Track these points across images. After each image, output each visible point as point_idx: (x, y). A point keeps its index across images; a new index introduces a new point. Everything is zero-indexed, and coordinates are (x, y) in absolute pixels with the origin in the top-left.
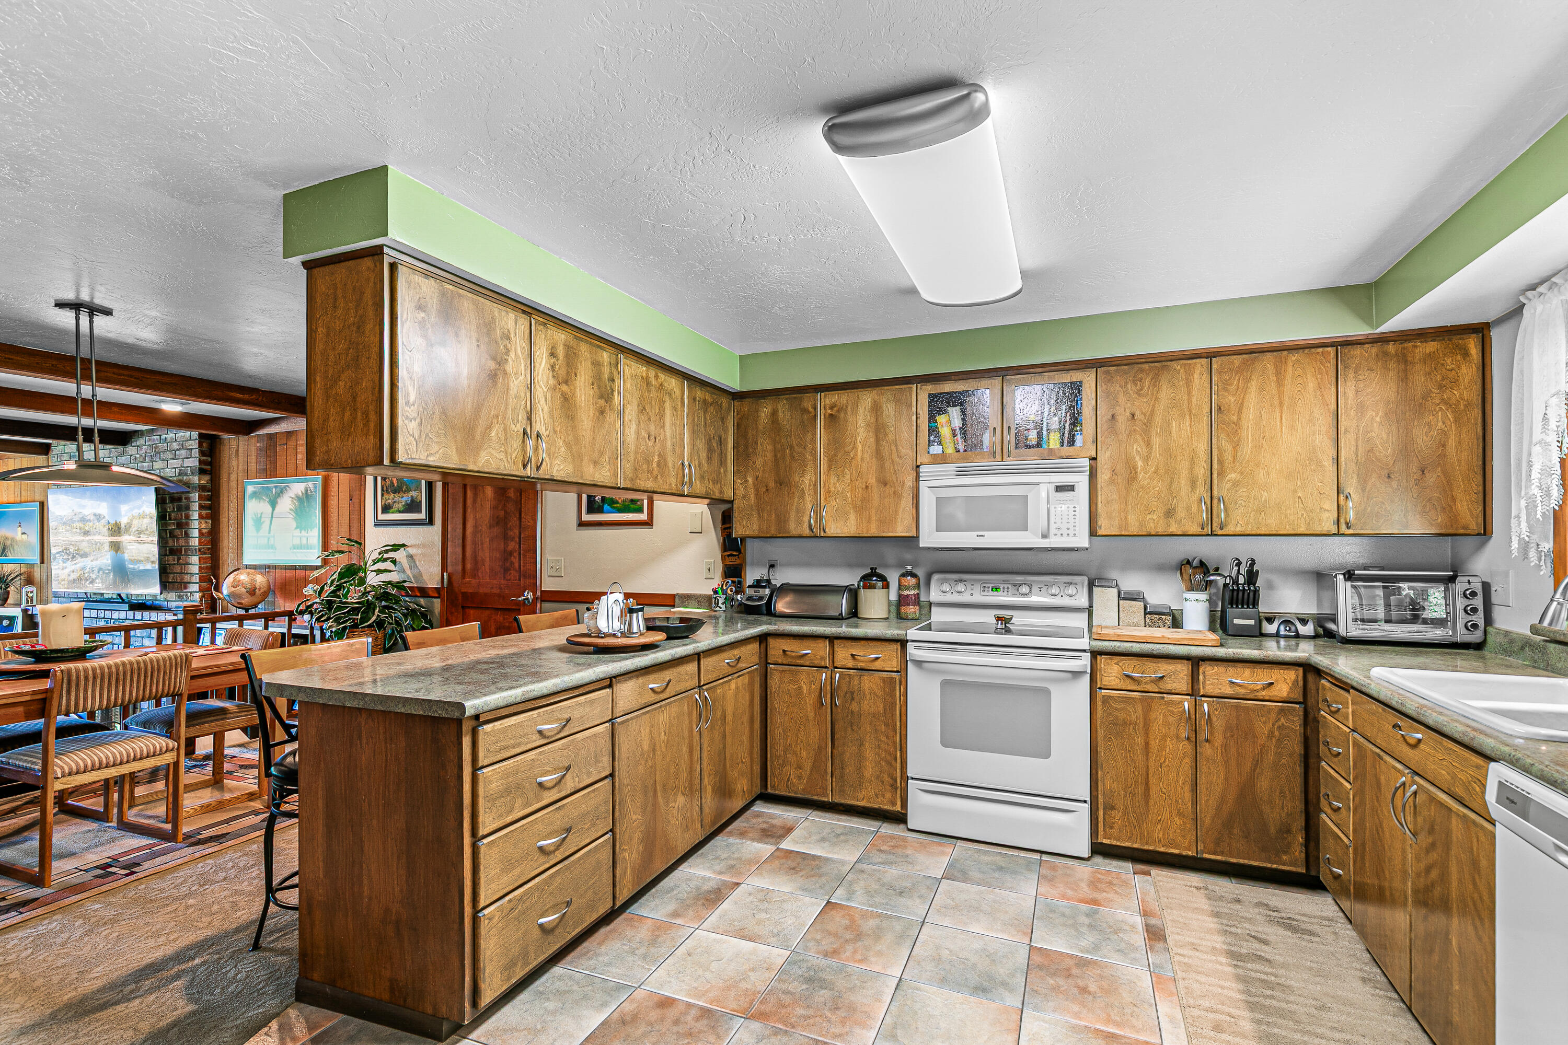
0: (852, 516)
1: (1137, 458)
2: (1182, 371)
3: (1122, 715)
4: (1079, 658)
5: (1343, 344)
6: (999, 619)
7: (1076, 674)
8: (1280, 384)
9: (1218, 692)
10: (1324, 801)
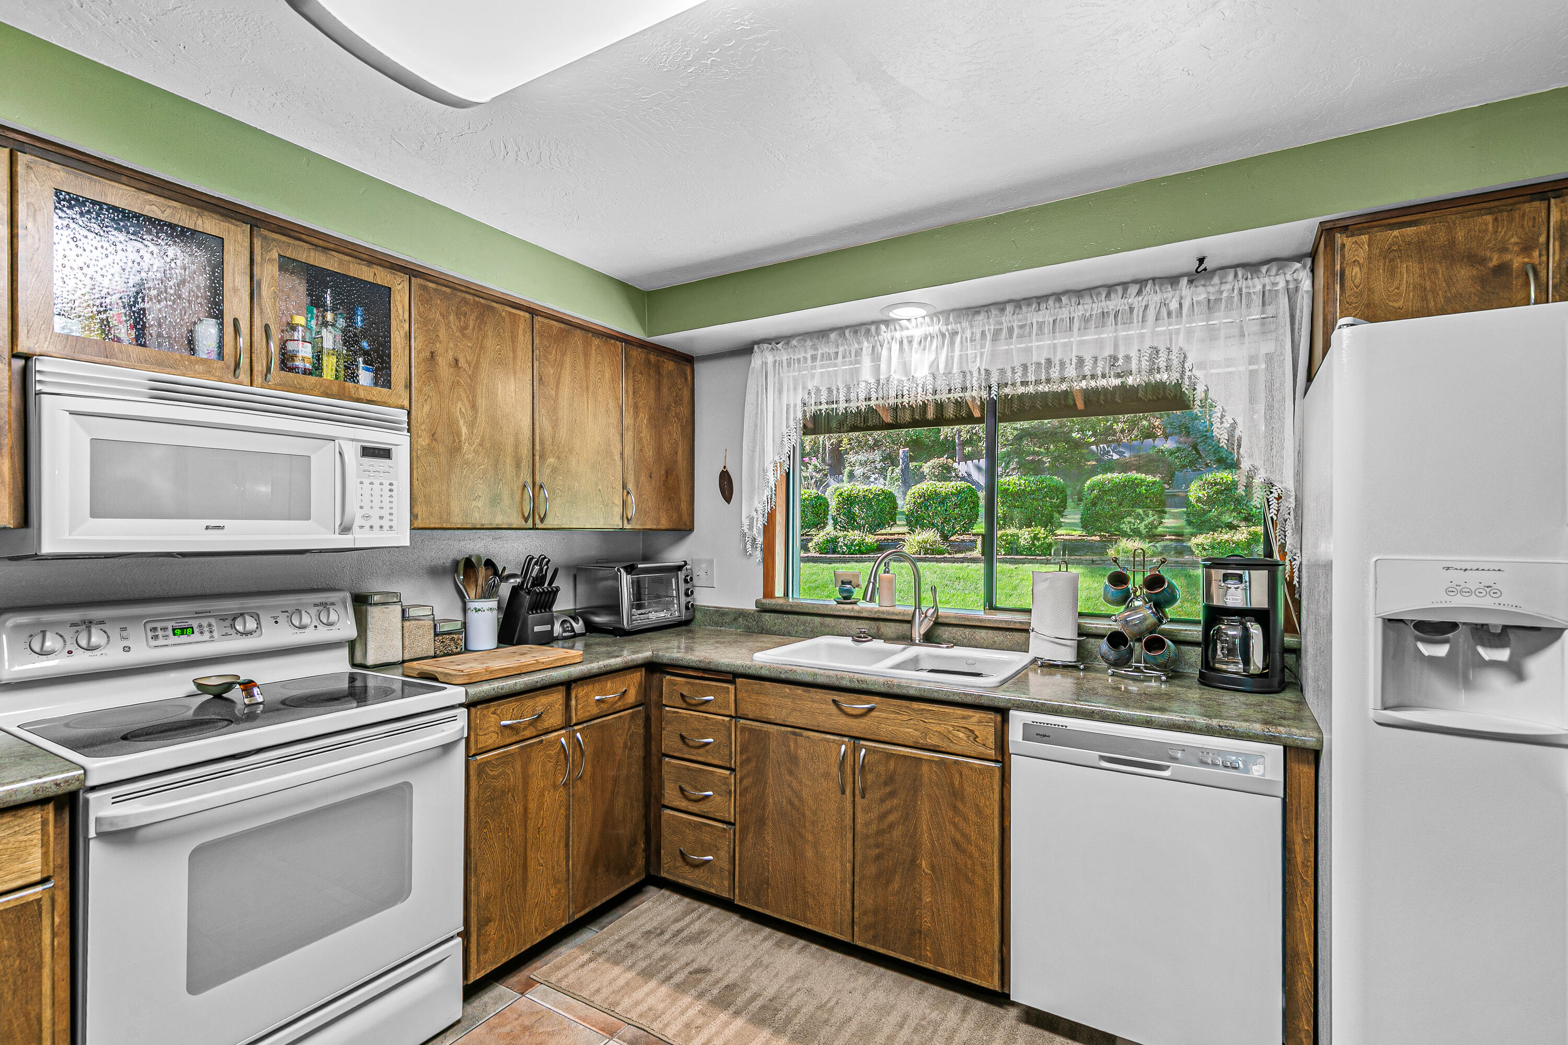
1: (461, 422)
2: (507, 319)
3: (499, 784)
4: (454, 718)
5: (629, 342)
7: (450, 746)
8: (587, 367)
9: (587, 715)
10: (671, 795)
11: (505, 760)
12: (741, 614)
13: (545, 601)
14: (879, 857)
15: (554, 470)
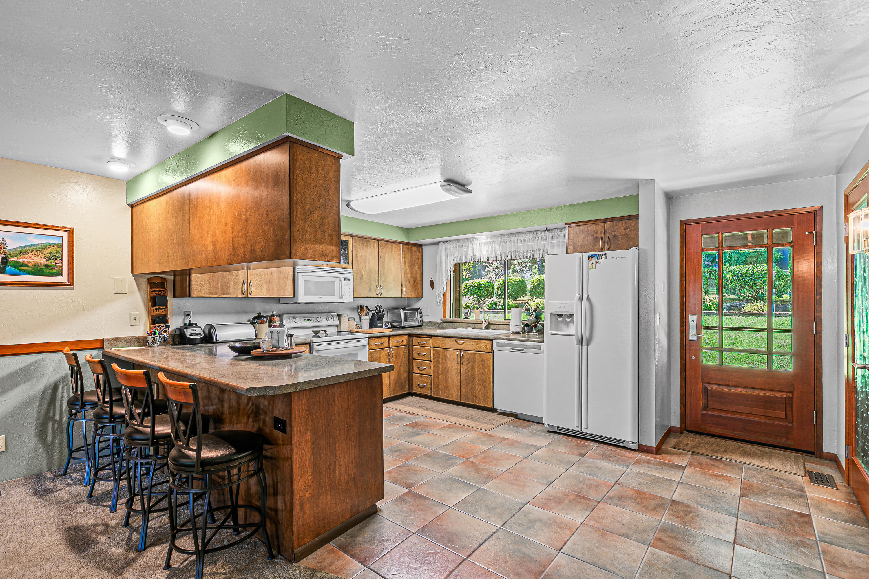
0: (265, 287)
1: (363, 271)
2: (372, 243)
4: (365, 340)
5: (403, 243)
6: (313, 331)
7: (364, 346)
8: (392, 253)
9: (393, 345)
10: (415, 370)
11: (376, 352)
12: (436, 323)
13: (381, 317)
14: (466, 379)
15: (384, 282)
